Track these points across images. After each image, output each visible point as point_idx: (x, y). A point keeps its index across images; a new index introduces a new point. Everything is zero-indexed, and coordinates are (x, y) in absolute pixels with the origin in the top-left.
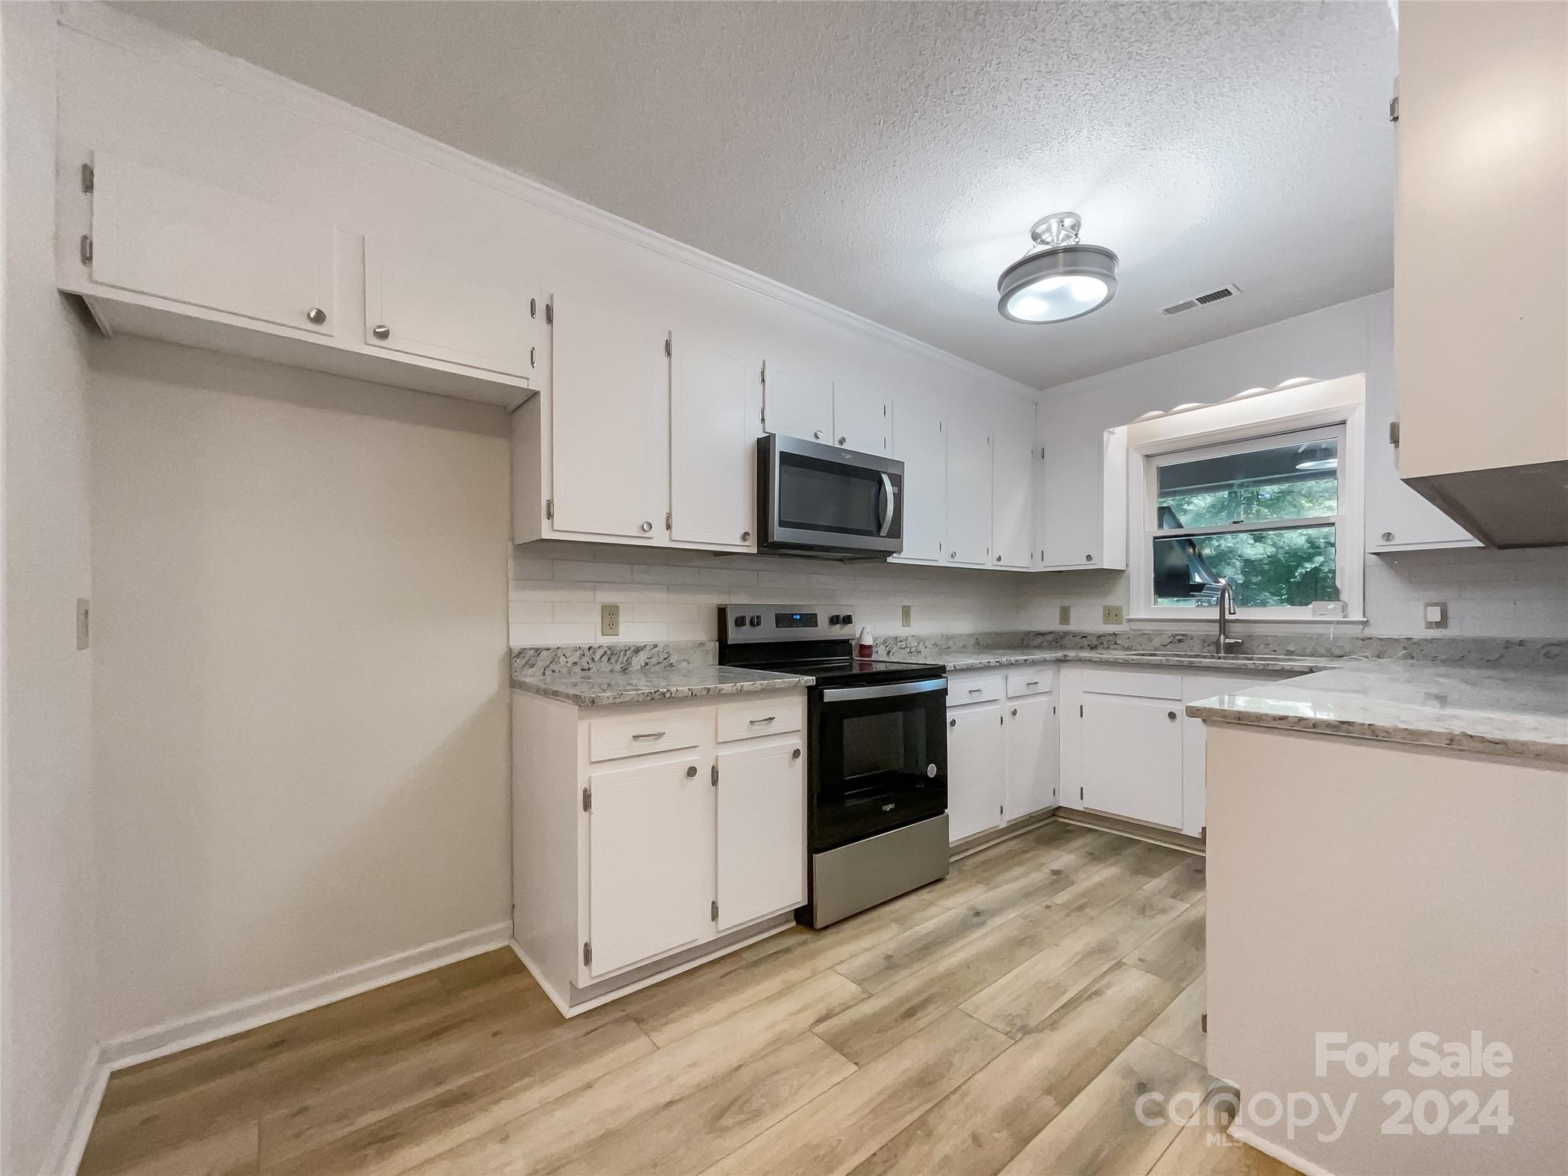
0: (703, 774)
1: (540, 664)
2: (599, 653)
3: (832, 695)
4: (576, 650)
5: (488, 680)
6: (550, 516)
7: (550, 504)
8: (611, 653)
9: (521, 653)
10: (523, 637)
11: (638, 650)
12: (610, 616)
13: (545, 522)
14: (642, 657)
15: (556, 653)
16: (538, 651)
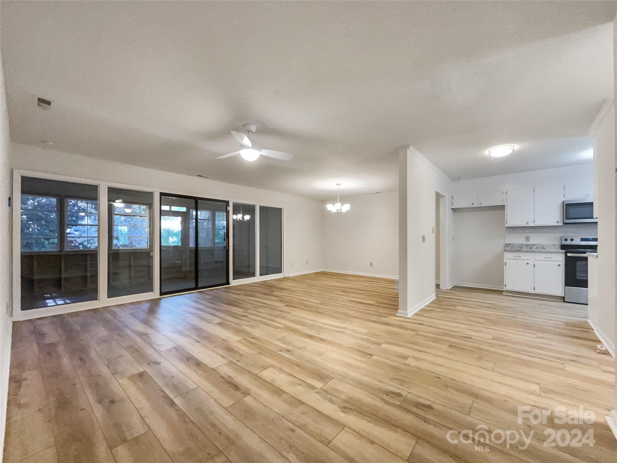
0: (531, 264)
1: (510, 246)
2: (524, 245)
3: (569, 255)
4: (519, 244)
5: (501, 248)
6: (507, 223)
7: (507, 221)
8: (527, 245)
9: (507, 244)
10: (508, 242)
11: (534, 245)
12: (528, 239)
13: (506, 224)
14: (535, 247)
15: (514, 245)
16: (510, 244)
